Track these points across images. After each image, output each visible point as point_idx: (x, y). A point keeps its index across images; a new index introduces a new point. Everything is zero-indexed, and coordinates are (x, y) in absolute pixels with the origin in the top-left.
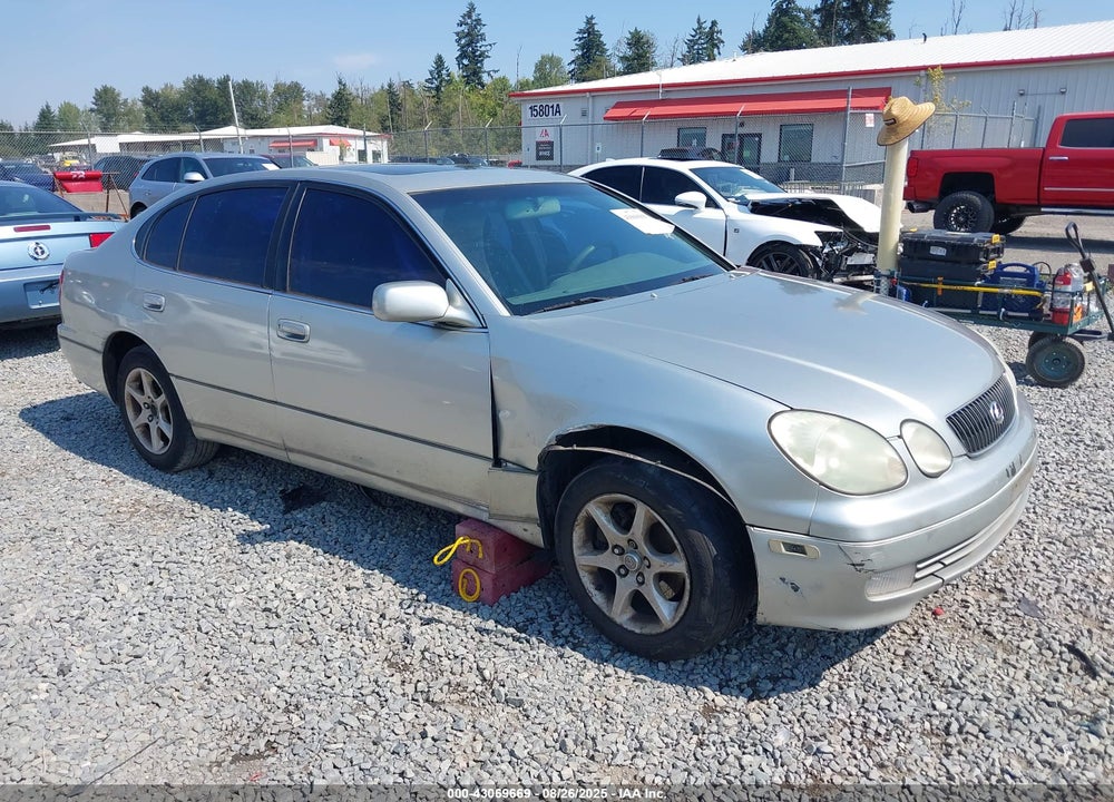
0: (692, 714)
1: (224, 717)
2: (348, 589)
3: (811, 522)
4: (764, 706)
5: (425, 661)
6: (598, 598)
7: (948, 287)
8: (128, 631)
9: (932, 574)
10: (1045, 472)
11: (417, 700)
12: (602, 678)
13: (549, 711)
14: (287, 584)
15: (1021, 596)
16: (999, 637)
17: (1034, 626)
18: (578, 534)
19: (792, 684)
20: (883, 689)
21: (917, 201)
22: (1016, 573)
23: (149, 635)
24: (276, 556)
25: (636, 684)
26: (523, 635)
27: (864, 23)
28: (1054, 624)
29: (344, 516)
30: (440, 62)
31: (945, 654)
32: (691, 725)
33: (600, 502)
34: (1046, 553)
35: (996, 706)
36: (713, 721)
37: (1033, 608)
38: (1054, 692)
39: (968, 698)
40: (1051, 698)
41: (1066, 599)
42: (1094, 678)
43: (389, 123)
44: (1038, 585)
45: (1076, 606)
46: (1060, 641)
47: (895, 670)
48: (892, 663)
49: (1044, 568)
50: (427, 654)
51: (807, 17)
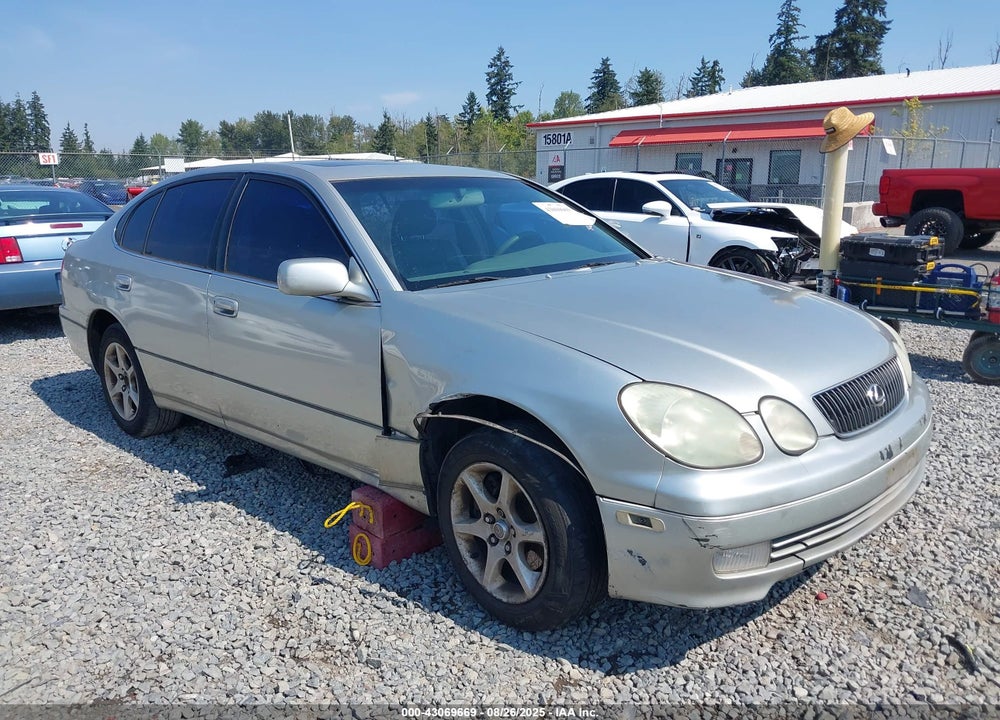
0: (544, 685)
1: (100, 661)
2: (256, 548)
3: (657, 494)
4: (619, 682)
5: (304, 619)
6: (472, 566)
7: (886, 287)
8: (45, 577)
9: (793, 554)
10: (964, 465)
11: (284, 656)
12: (466, 644)
13: (404, 674)
14: (203, 541)
15: (912, 584)
16: (880, 625)
17: (919, 616)
18: (455, 503)
19: (653, 660)
20: (745, 672)
21: (889, 217)
22: (912, 562)
23: (61, 581)
24: (202, 514)
25: (497, 652)
26: (403, 599)
27: (856, 61)
28: (940, 615)
29: (276, 481)
30: (472, 98)
31: (818, 639)
32: (540, 696)
33: (473, 471)
34: (948, 543)
35: (859, 696)
36: (563, 693)
37: (920, 598)
38: (925, 685)
39: (832, 686)
40: (919, 691)
41: (959, 590)
42: (972, 673)
43: (426, 151)
44: (931, 575)
45: (967, 597)
46: (942, 632)
47: (762, 653)
48: (762, 646)
49: (943, 559)
50: (307, 613)
51: (803, 57)
